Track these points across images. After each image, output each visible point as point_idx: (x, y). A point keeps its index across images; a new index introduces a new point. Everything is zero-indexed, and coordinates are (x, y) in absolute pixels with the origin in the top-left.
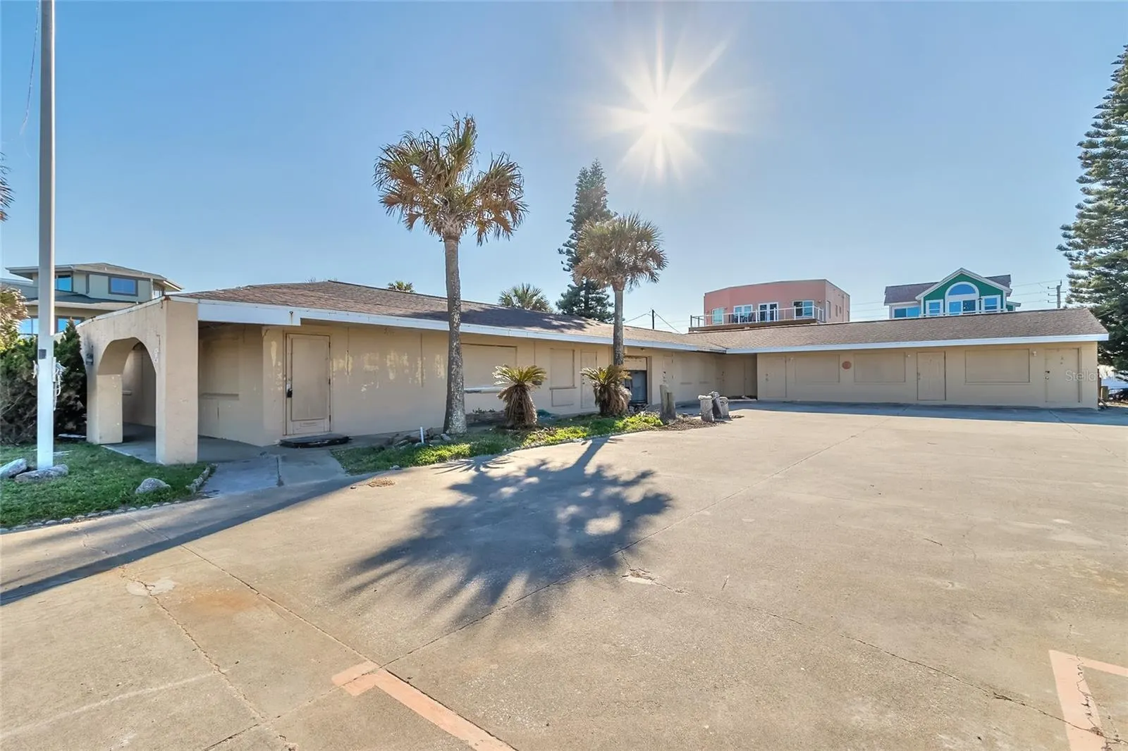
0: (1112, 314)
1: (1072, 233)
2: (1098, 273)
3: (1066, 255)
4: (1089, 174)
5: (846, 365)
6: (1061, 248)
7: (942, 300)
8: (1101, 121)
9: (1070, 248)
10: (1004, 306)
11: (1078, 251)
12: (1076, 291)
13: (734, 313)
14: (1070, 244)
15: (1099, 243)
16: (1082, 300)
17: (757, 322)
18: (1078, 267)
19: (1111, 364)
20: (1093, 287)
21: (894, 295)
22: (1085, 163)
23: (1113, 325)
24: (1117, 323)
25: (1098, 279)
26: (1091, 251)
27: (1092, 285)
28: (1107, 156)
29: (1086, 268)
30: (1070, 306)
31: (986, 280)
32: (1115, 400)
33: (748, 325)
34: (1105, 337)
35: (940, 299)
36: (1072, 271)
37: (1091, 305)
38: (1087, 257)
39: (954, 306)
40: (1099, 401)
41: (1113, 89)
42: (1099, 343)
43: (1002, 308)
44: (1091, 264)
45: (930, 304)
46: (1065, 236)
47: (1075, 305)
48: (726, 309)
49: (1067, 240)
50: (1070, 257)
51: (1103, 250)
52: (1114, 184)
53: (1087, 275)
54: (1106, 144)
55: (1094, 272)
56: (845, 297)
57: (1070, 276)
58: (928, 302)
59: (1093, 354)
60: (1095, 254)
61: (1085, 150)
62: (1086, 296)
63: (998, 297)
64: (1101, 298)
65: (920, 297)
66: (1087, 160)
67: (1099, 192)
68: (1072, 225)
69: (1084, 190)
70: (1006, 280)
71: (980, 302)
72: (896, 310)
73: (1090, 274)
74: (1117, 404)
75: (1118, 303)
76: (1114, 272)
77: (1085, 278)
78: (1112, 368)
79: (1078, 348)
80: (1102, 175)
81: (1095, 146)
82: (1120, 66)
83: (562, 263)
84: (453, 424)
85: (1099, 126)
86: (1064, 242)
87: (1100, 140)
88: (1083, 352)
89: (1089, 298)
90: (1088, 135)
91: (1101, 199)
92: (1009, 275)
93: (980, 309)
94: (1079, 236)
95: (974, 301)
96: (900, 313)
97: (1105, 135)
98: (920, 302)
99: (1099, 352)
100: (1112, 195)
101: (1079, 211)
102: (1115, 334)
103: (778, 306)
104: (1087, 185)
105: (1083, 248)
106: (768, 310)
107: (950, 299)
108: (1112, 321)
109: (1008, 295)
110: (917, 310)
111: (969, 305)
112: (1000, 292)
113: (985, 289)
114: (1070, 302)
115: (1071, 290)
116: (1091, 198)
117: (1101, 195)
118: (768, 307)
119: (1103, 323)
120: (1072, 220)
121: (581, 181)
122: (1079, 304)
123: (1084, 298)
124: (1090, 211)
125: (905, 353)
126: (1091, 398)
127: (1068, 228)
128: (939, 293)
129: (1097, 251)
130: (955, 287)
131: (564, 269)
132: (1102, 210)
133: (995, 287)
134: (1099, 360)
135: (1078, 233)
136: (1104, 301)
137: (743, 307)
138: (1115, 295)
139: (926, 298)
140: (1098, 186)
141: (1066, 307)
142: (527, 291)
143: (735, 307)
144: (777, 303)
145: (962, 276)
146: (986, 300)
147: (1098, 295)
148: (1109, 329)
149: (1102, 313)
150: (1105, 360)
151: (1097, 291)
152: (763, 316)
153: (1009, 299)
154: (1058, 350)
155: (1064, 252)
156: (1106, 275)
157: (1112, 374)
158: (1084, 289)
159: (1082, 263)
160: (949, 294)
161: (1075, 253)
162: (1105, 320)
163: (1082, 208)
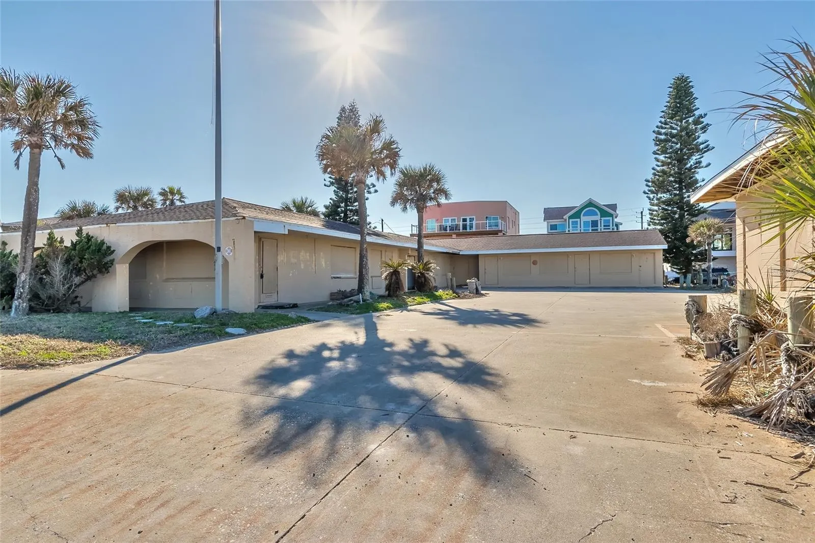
0: (669, 233)
1: (650, 184)
2: (663, 209)
3: (647, 197)
4: (658, 150)
5: (535, 263)
6: (645, 193)
7: (579, 220)
8: (663, 120)
9: (649, 193)
10: (614, 225)
11: (653, 195)
12: (652, 219)
13: (444, 224)
14: (649, 191)
15: (663, 191)
16: (655, 224)
17: (461, 231)
18: (653, 205)
19: (669, 263)
20: (660, 217)
21: (550, 214)
22: (656, 143)
23: (670, 240)
24: (671, 238)
25: (663, 212)
26: (659, 195)
27: (660, 215)
28: (666, 141)
29: (657, 205)
30: (650, 228)
31: (604, 207)
32: (671, 284)
33: (455, 233)
34: (666, 247)
35: (578, 218)
36: (650, 206)
37: (659, 227)
38: (658, 199)
39: (586, 223)
40: (664, 284)
41: (668, 102)
42: (664, 250)
43: (613, 226)
44: (659, 203)
45: (572, 221)
46: (647, 185)
47: (652, 227)
48: (437, 220)
49: (648, 188)
50: (649, 198)
51: (665, 195)
52: (669, 158)
53: (657, 209)
54: (666, 134)
55: (660, 208)
56: (516, 213)
57: (650, 210)
58: (571, 220)
59: (660, 256)
60: (661, 198)
61: (656, 135)
62: (657, 222)
63: (611, 218)
64: (664, 223)
65: (566, 217)
66: (658, 142)
67: (662, 162)
68: (650, 180)
69: (656, 158)
70: (614, 207)
71: (601, 222)
72: (551, 225)
73: (659, 209)
74: (671, 286)
75: (671, 227)
76: (670, 209)
77: (656, 211)
78: (670, 265)
79: (653, 252)
80: (664, 152)
81: (660, 134)
82: (672, 89)
83: (325, 180)
84: (365, 294)
85: (662, 123)
86: (646, 189)
87: (663, 131)
88: (656, 254)
89: (659, 223)
90: (657, 127)
91: (663, 166)
92: (616, 204)
93: (601, 228)
94: (653, 187)
95: (598, 221)
96: (553, 227)
97: (665, 128)
98: (566, 220)
99: (663, 256)
100: (669, 164)
101: (653, 171)
102: (671, 245)
103: (475, 219)
104: (657, 156)
105: (655, 194)
106: (468, 223)
107: (584, 219)
108: (669, 237)
109: (616, 217)
110: (564, 226)
111: (595, 224)
112: (611, 215)
113: (604, 214)
114: (649, 225)
115: (650, 218)
116: (659, 164)
117: (664, 164)
118: (468, 220)
119: (665, 239)
120: (650, 176)
121: (342, 116)
122: (654, 227)
123: (656, 223)
124: (658, 172)
125: (568, 255)
126: (660, 281)
127: (648, 181)
128: (577, 215)
129: (662, 195)
130: (586, 211)
131: (325, 185)
132: (663, 172)
133: (609, 211)
134: (663, 260)
135: (653, 185)
136: (665, 225)
137: (450, 219)
138: (670, 222)
139: (570, 218)
140: (662, 157)
141: (647, 229)
142: (305, 202)
143: (444, 219)
144: (475, 217)
145: (590, 204)
146: (604, 220)
147: (662, 221)
148: (668, 242)
149: (664, 233)
150: (666, 260)
151: (662, 219)
152: (465, 227)
153: (616, 220)
154: (645, 253)
155: (647, 195)
156: (667, 210)
157: (669, 269)
158: (656, 218)
159: (655, 202)
160: (583, 216)
161: (651, 196)
162: (666, 237)
163: (655, 170)
